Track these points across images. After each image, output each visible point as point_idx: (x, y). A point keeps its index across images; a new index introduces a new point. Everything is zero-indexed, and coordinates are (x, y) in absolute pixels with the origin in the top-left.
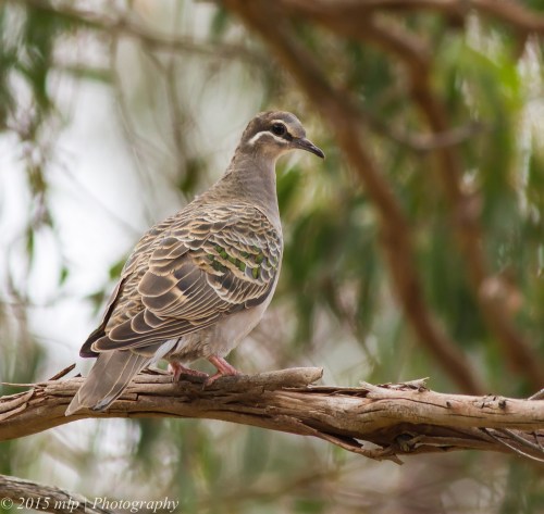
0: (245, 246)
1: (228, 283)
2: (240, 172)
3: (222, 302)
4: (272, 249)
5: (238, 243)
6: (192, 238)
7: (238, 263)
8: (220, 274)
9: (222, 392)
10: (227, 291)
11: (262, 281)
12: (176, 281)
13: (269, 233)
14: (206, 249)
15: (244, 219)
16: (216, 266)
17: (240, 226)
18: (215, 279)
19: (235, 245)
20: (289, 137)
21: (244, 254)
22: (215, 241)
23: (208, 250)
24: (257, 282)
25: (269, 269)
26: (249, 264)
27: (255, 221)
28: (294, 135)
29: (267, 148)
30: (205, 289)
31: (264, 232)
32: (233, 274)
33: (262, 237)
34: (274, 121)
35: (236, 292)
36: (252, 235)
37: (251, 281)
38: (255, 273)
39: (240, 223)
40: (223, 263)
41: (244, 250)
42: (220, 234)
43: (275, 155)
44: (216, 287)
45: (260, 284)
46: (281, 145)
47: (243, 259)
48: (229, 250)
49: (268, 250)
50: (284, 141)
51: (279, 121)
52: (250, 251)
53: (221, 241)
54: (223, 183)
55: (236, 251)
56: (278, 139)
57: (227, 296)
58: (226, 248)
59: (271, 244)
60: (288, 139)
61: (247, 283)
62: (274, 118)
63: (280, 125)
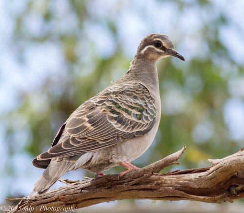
0: (131, 103)
1: (120, 121)
2: (136, 70)
3: (117, 130)
4: (149, 106)
5: (127, 101)
6: (99, 100)
7: (126, 111)
8: (115, 116)
9: (129, 179)
10: (120, 125)
11: (144, 121)
12: (87, 120)
13: (148, 97)
14: (107, 103)
15: (131, 89)
16: (113, 112)
17: (128, 92)
18: (112, 118)
19: (124, 102)
20: (164, 48)
21: (131, 107)
22: (113, 99)
23: (108, 104)
24: (140, 121)
25: (148, 115)
26: (135, 112)
27: (137, 90)
28: (167, 47)
29: (151, 56)
30: (106, 123)
31: (145, 97)
32: (124, 116)
33: (143, 99)
34: (155, 39)
35: (127, 125)
36: (135, 97)
37: (136, 120)
38: (138, 117)
39: (128, 91)
40: (117, 110)
41: (130, 104)
42: (117, 96)
43: (156, 59)
44: (113, 123)
45: (143, 123)
46: (160, 54)
47: (130, 109)
48: (121, 104)
49: (147, 106)
50: (161, 51)
51: (158, 39)
52: (134, 106)
53: (117, 99)
54: (126, 75)
55: (125, 104)
56: (158, 50)
57: (120, 127)
58: (119, 103)
59: (149, 102)
60: (163, 50)
61: (134, 121)
62: (155, 37)
63: (159, 41)
